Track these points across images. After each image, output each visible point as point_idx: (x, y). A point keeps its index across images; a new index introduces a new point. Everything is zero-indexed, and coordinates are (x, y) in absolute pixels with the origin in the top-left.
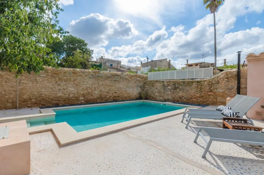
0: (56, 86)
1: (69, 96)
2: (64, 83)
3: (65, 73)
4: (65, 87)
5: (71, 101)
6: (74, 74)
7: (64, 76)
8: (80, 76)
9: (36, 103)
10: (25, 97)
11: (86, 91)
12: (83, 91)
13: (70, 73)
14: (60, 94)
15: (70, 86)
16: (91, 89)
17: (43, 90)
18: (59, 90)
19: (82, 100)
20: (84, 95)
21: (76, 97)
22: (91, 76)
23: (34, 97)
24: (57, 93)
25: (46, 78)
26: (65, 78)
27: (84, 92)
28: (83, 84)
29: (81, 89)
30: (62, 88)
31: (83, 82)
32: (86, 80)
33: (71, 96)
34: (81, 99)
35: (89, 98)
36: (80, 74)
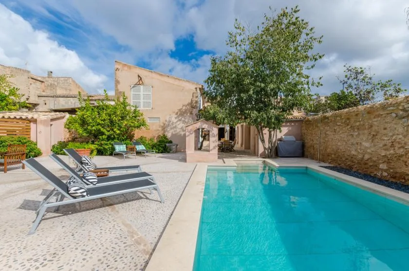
0: (350, 137)
1: (364, 156)
2: (357, 133)
3: (357, 115)
4: (358, 140)
5: (366, 166)
6: (369, 115)
7: (356, 122)
8: (379, 116)
9: (335, 160)
10: (328, 150)
11: (392, 152)
12: (385, 150)
13: (363, 114)
14: (353, 152)
15: (364, 139)
16: (403, 147)
17: (339, 144)
18: (352, 144)
19: (386, 171)
20: (388, 161)
21: (375, 162)
22: (401, 113)
23: (333, 152)
24: (351, 150)
25: (341, 127)
26: (358, 124)
27: (388, 153)
28: (385, 135)
29: (381, 145)
30: (355, 143)
31: (385, 129)
32: (389, 125)
33: (367, 157)
34: (381, 166)
35: (399, 170)
36: (377, 113)
